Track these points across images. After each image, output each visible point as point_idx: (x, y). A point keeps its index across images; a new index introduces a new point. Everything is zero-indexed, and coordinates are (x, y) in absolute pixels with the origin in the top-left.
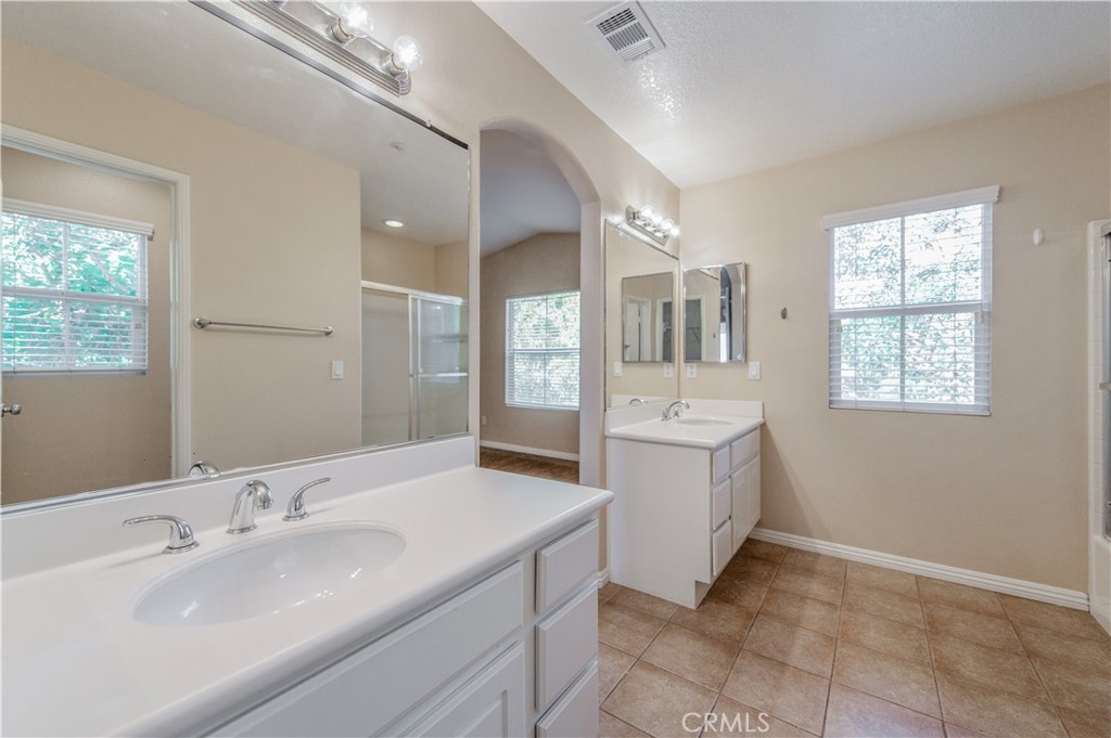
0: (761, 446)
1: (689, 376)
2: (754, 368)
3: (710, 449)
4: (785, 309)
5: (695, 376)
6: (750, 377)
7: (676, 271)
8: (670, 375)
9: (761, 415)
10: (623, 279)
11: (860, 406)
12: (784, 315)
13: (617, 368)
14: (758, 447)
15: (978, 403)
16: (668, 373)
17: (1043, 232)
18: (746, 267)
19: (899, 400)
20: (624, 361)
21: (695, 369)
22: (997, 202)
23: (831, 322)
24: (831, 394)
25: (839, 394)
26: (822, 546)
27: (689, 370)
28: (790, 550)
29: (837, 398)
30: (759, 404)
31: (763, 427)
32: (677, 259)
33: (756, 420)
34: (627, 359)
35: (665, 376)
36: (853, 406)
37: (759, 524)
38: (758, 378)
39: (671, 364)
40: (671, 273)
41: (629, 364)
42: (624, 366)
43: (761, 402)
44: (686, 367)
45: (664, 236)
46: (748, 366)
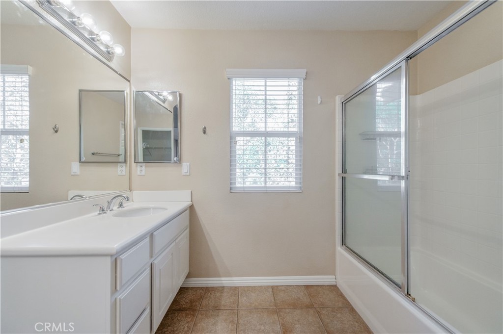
0: (190, 223)
1: (139, 173)
2: (185, 167)
3: (111, 256)
4: (205, 128)
5: (143, 173)
6: (183, 174)
7: (127, 91)
8: (124, 173)
9: (190, 199)
10: (80, 91)
11: (246, 190)
12: (204, 132)
13: (76, 167)
14: (187, 222)
15: (297, 185)
16: (121, 171)
17: (321, 98)
18: (180, 95)
19: (264, 186)
20: (80, 161)
21: (143, 168)
22: (306, 79)
24: (231, 184)
25: (235, 183)
26: (226, 281)
27: (139, 168)
28: (207, 290)
29: (235, 186)
30: (188, 193)
31: (191, 208)
32: (129, 81)
33: (187, 203)
34: (83, 159)
35: (119, 173)
36: (242, 190)
37: (189, 276)
38: (188, 174)
39: (124, 164)
40: (123, 91)
41: (85, 164)
42: (80, 166)
43: (190, 191)
44: (137, 166)
45: (108, 52)
46: (182, 166)
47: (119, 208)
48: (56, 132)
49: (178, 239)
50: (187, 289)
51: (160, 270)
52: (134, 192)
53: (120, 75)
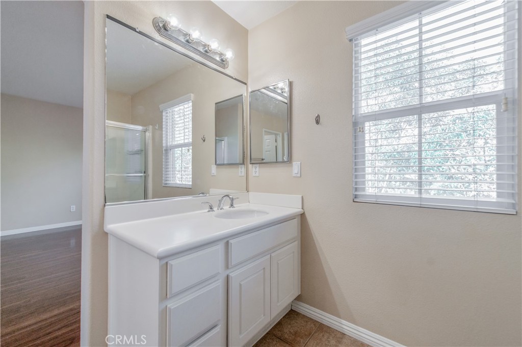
1: (254, 174)
2: (296, 166)
4: (318, 116)
5: (257, 174)
6: (294, 175)
7: (245, 94)
8: (243, 174)
9: (301, 207)
10: (216, 104)
12: (318, 122)
13: (214, 169)
16: (241, 172)
19: (417, 196)
21: (258, 169)
23: (355, 124)
24: (356, 189)
27: (254, 170)
29: (361, 193)
30: (299, 198)
31: (302, 216)
32: (246, 84)
33: (297, 210)
34: (217, 163)
35: (240, 174)
38: (299, 175)
39: (243, 166)
40: (242, 95)
41: (219, 166)
42: (217, 168)
43: (301, 196)
44: (252, 167)
45: (222, 60)
46: (292, 166)
47: (230, 207)
48: (204, 141)
49: (277, 252)
50: (298, 314)
51: (240, 285)
52: (250, 193)
53: (235, 79)
